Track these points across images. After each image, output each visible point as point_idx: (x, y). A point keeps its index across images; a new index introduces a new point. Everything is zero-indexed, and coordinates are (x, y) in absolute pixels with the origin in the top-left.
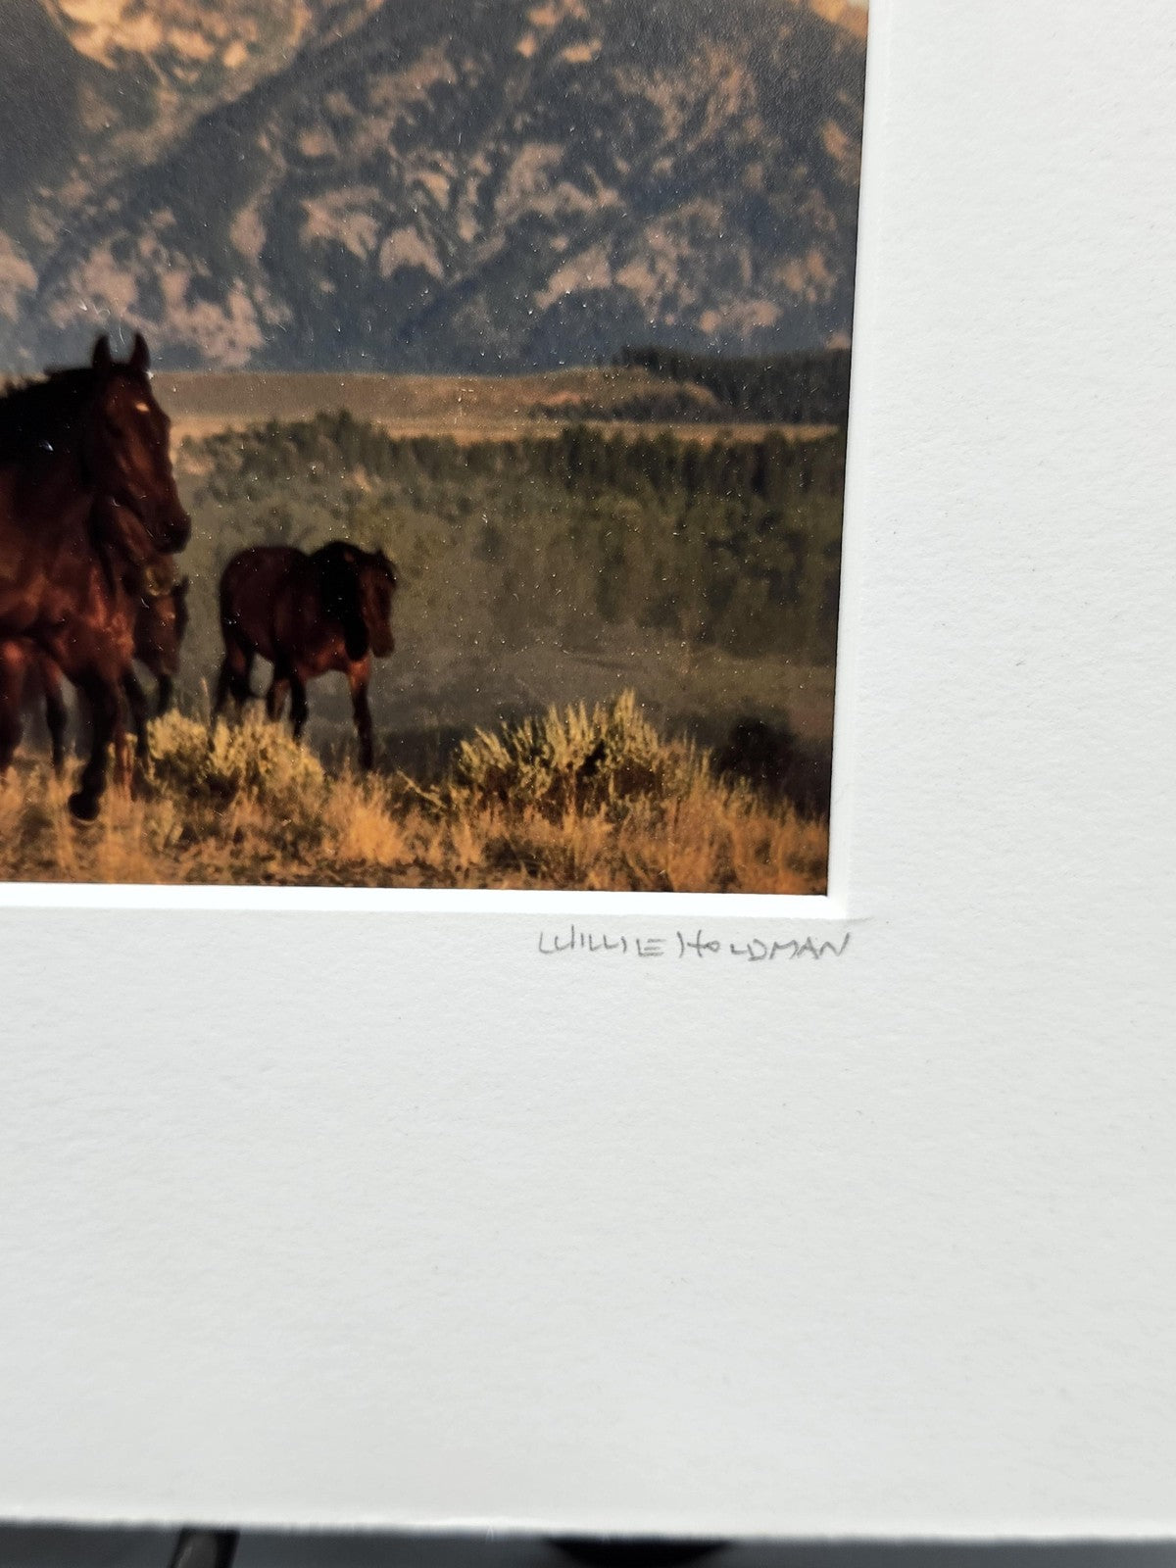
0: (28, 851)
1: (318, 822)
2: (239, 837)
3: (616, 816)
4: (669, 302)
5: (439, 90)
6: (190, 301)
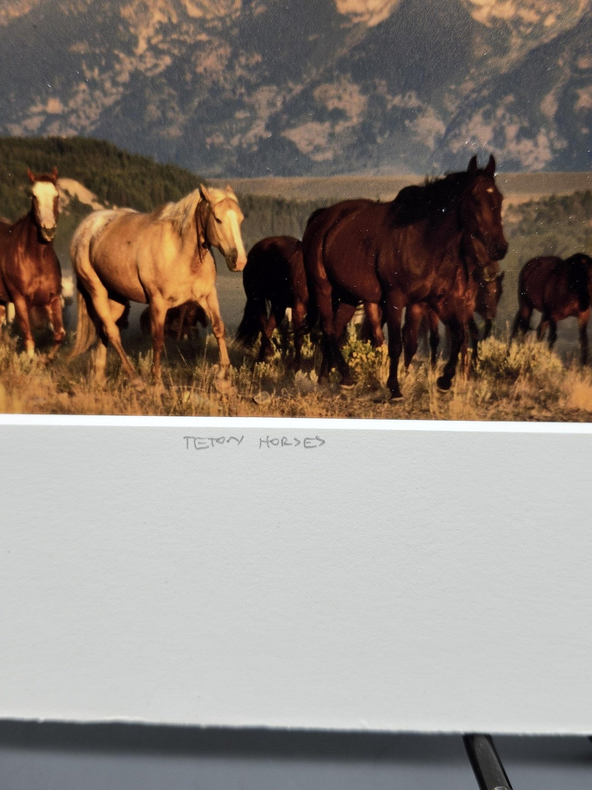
0: (416, 404)
1: (558, 390)
2: (518, 398)
6: (518, 138)
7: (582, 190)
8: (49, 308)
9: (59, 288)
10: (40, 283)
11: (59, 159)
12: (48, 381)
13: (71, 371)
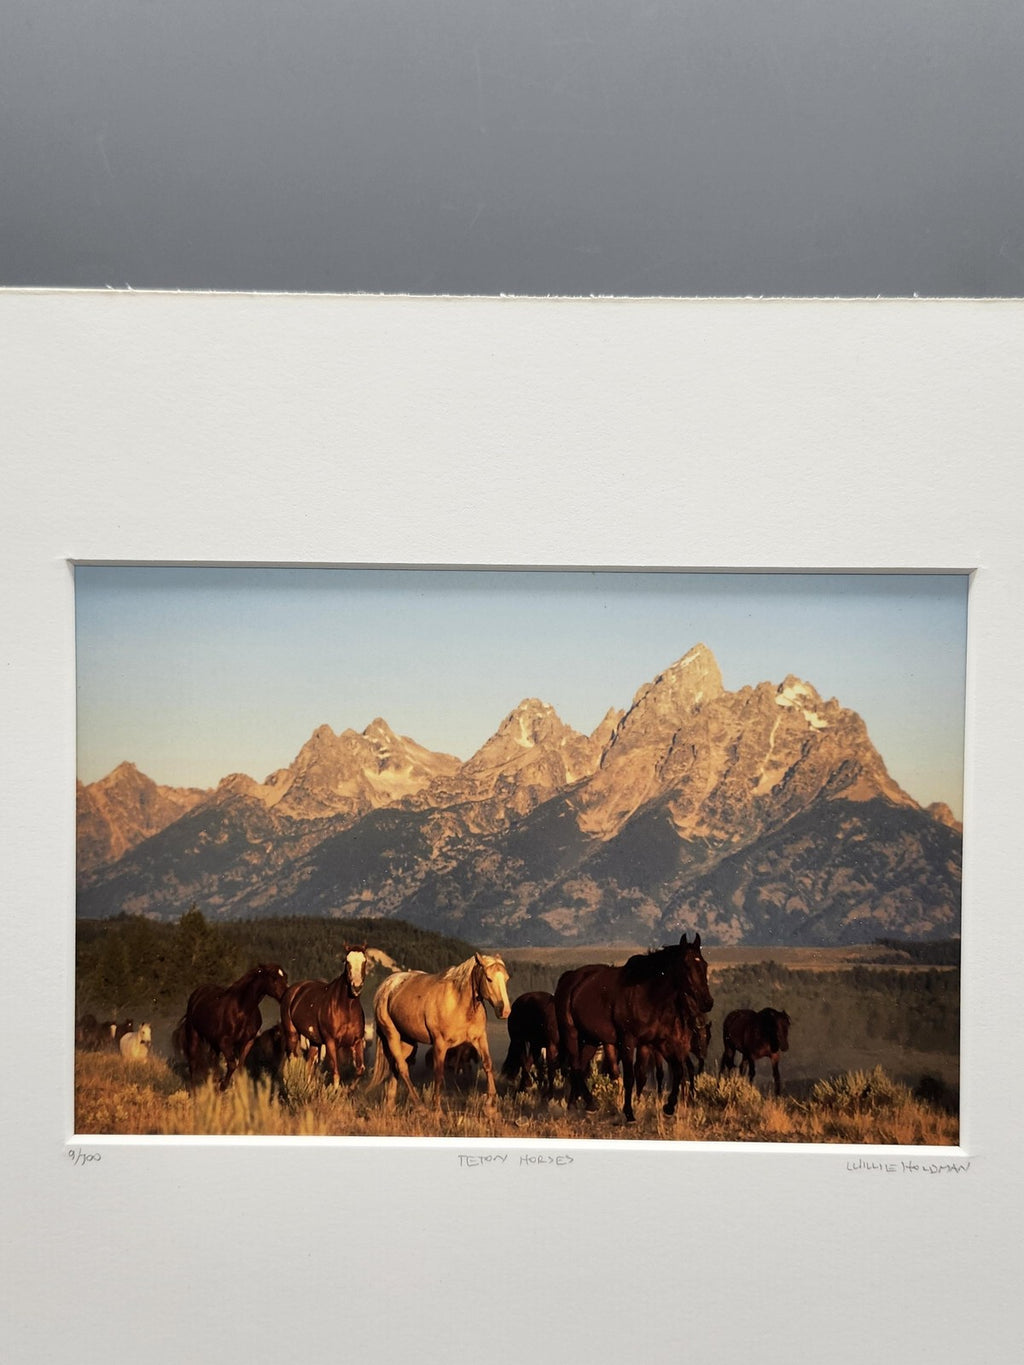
0: (647, 1127)
1: (759, 1116)
2: (728, 1122)
3: (875, 1114)
4: (892, 923)
5: (809, 850)
6: (717, 922)
7: (768, 961)
8: (353, 1048)
9: (363, 1033)
10: (348, 1028)
11: (368, 934)
12: (349, 1108)
13: (368, 1099)
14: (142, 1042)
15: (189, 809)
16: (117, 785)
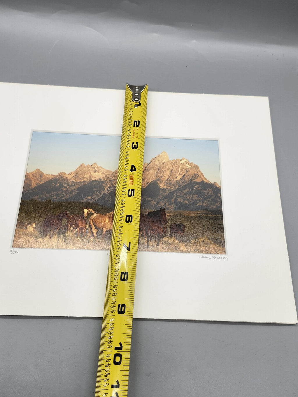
0: (152, 249)
1: (179, 247)
2: (171, 248)
3: (206, 247)
4: (207, 206)
7: (180, 213)
8: (83, 230)
9: (86, 227)
10: (82, 226)
11: (89, 206)
12: (81, 243)
13: (86, 241)
14: (33, 227)
15: (51, 179)
16: (35, 173)
